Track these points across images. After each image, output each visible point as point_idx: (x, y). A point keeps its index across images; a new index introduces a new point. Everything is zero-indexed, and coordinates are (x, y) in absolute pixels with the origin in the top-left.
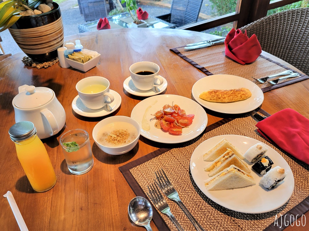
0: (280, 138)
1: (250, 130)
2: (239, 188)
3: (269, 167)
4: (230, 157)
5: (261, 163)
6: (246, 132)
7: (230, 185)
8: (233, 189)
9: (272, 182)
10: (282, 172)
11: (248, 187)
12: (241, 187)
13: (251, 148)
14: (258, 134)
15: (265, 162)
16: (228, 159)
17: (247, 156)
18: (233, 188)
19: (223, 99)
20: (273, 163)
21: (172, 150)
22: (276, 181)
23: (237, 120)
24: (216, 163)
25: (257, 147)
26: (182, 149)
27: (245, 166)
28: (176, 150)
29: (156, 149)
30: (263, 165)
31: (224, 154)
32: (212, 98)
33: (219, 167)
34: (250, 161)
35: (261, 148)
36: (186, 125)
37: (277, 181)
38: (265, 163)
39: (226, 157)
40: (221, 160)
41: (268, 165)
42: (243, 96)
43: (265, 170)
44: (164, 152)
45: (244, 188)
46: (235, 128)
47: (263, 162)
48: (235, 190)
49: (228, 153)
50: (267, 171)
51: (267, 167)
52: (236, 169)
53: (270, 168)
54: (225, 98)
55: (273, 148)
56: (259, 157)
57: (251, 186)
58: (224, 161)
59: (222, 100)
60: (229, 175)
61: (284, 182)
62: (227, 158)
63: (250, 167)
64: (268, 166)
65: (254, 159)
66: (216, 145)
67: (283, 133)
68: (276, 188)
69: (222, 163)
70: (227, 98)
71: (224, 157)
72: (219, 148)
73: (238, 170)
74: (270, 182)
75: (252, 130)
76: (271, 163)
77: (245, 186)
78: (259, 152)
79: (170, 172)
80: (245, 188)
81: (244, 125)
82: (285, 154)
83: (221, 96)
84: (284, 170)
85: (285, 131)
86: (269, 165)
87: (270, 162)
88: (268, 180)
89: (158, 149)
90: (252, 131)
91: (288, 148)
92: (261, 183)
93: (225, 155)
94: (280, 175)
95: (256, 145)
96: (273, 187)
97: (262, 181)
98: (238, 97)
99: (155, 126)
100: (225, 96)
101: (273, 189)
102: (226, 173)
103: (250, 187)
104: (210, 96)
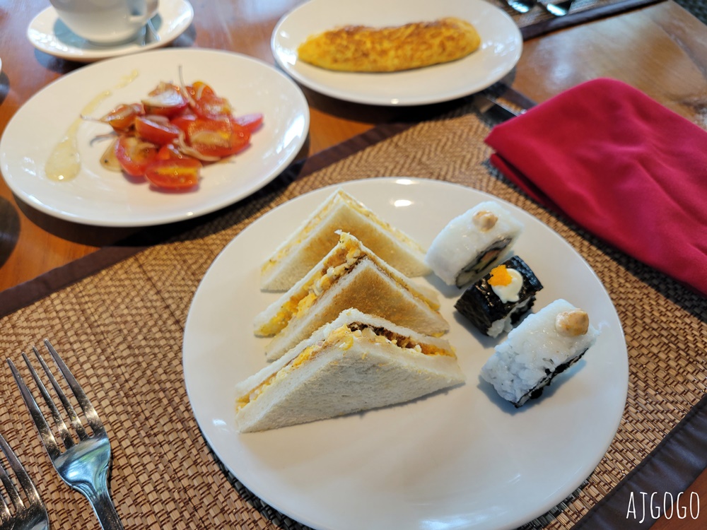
0: (573, 183)
1: (466, 160)
2: (391, 406)
3: (523, 304)
4: (349, 270)
5: (489, 288)
6: (451, 170)
7: (346, 400)
8: (362, 412)
9: (533, 378)
10: (578, 328)
11: (430, 400)
12: (397, 401)
13: (451, 225)
14: (495, 172)
15: (505, 282)
16: (341, 280)
17: (438, 260)
18: (360, 407)
19: (378, 58)
20: (539, 286)
21: (147, 252)
22: (547, 371)
23: (424, 127)
24: (295, 300)
25: (475, 221)
26: (191, 246)
27: (421, 307)
28: (162, 253)
29: (83, 251)
30: (498, 298)
31: (325, 259)
32: (339, 56)
33: (303, 317)
34: (450, 282)
35: (490, 223)
36: (223, 153)
37: (552, 369)
38: (507, 286)
39: (332, 271)
40: (313, 287)
41: (520, 294)
42: (450, 46)
43: (507, 319)
44: (108, 265)
45: (411, 406)
46: (411, 156)
47: (497, 284)
48: (370, 416)
49: (342, 255)
50: (517, 319)
51: (511, 304)
52: (363, 327)
53: (531, 304)
54: (384, 53)
55: (548, 223)
56: (485, 261)
57: (444, 390)
58: (325, 289)
59: (375, 61)
60: (325, 361)
61: (584, 364)
62: (338, 277)
63: (448, 306)
64: (520, 302)
65: (466, 270)
66: (305, 222)
67: (585, 163)
68: (550, 394)
69: (316, 300)
70: (392, 53)
71: (324, 272)
72: (314, 234)
73: (380, 331)
74: (524, 375)
75: (474, 160)
76: (531, 287)
77: (416, 397)
78: (484, 240)
79: (109, 351)
80: (420, 403)
81: (445, 144)
82: (591, 243)
83: (369, 45)
84: (584, 319)
85: (592, 155)
86: (522, 296)
87: (527, 280)
88: (515, 368)
89: (92, 250)
90: (472, 164)
91: (603, 220)
92: (487, 380)
93: (331, 263)
94: (567, 340)
95: (472, 212)
96: (536, 395)
97: (489, 371)
98: (430, 47)
99: (101, 161)
100: (386, 45)
101: (538, 402)
102: (314, 353)
103: (441, 397)
104: (332, 48)
